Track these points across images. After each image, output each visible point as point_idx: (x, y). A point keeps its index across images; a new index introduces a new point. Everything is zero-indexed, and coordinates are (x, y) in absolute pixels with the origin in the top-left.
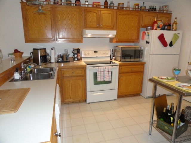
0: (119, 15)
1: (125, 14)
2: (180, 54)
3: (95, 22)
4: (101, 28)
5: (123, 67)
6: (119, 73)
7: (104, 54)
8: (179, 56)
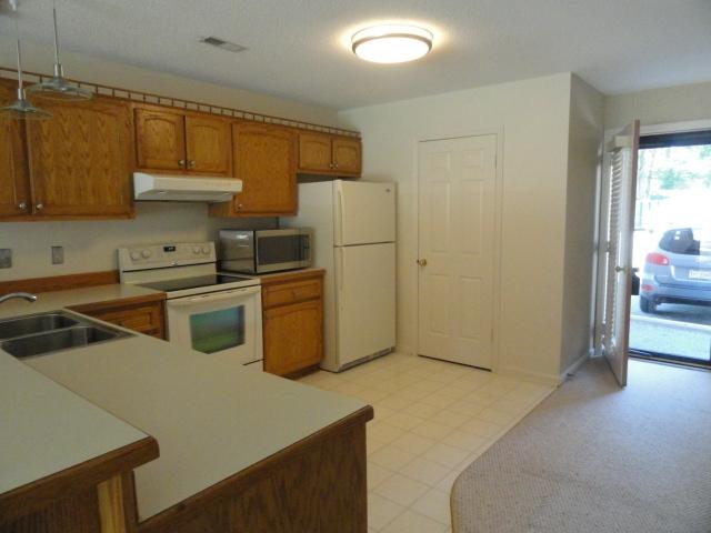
0: (240, 133)
1: (254, 133)
2: (396, 242)
3: (172, 152)
4: (192, 170)
5: (271, 288)
6: (264, 309)
7: (198, 253)
8: (397, 247)
